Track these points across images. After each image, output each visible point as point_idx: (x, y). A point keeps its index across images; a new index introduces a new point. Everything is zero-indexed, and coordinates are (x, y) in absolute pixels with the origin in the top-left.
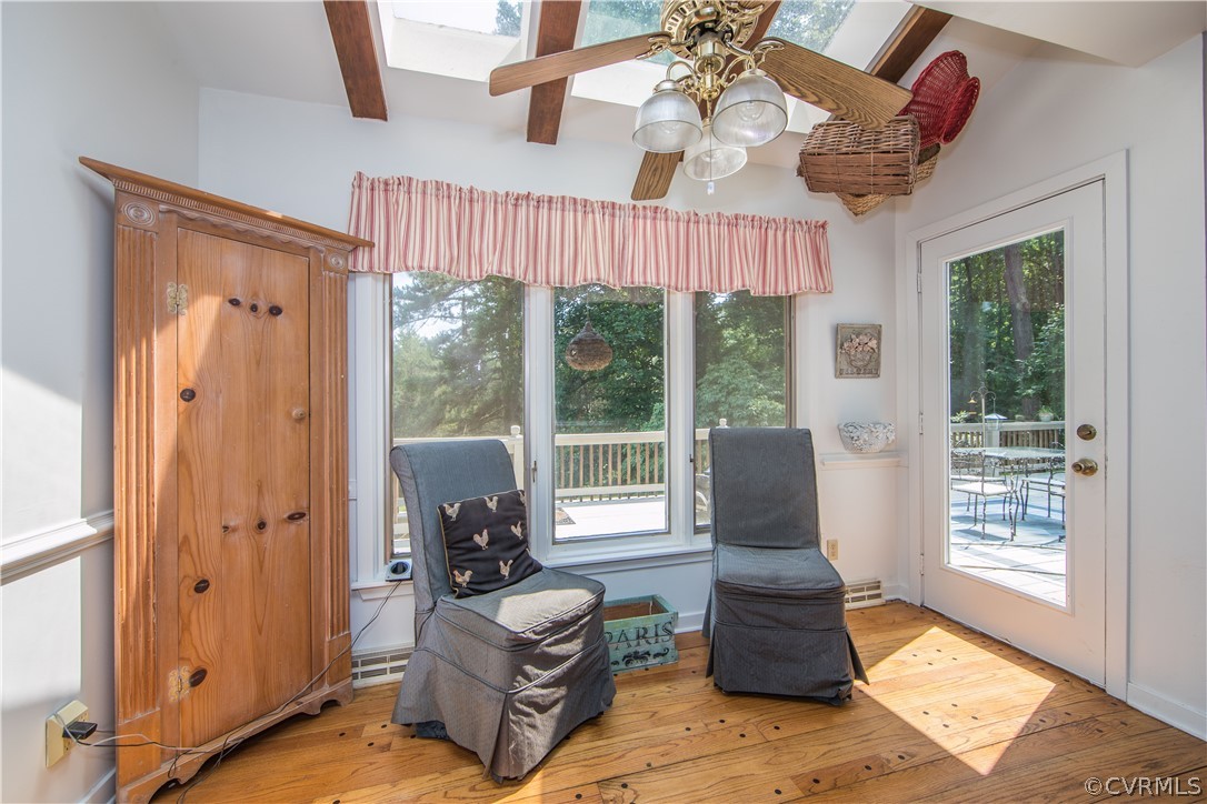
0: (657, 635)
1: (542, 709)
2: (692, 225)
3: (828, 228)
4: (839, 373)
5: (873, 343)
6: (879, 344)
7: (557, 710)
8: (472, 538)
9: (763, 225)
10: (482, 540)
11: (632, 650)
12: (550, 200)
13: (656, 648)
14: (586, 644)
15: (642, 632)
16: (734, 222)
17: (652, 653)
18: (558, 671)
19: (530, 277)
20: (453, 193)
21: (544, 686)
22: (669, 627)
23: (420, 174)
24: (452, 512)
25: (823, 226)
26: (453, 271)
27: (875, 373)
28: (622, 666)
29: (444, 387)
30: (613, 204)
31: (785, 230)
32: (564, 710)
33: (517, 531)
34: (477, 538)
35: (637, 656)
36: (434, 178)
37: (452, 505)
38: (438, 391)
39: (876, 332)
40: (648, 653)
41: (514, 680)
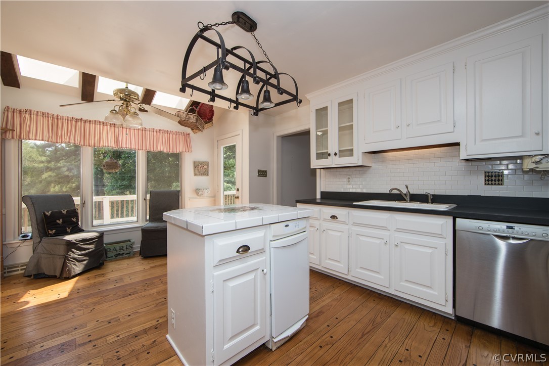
0: (127, 248)
1: (79, 261)
2: (143, 131)
3: (191, 135)
4: (195, 175)
5: (206, 167)
6: (208, 167)
7: (85, 262)
8: (56, 221)
9: (169, 132)
10: (60, 222)
11: (117, 253)
12: (90, 121)
13: (127, 252)
14: (96, 247)
15: (121, 248)
16: (159, 131)
17: (125, 253)
18: (85, 252)
19: (82, 143)
20: (50, 116)
21: (79, 255)
22: (131, 246)
23: (35, 108)
24: (49, 213)
25: (189, 134)
26: (50, 140)
27: (207, 175)
28: (114, 257)
29: (50, 173)
30: (114, 124)
31: (176, 135)
32: (87, 263)
33: (74, 220)
34: (58, 221)
35: (119, 254)
36: (42, 111)
37: (48, 212)
38: (45, 175)
39: (207, 164)
40: (124, 253)
41: (68, 252)
